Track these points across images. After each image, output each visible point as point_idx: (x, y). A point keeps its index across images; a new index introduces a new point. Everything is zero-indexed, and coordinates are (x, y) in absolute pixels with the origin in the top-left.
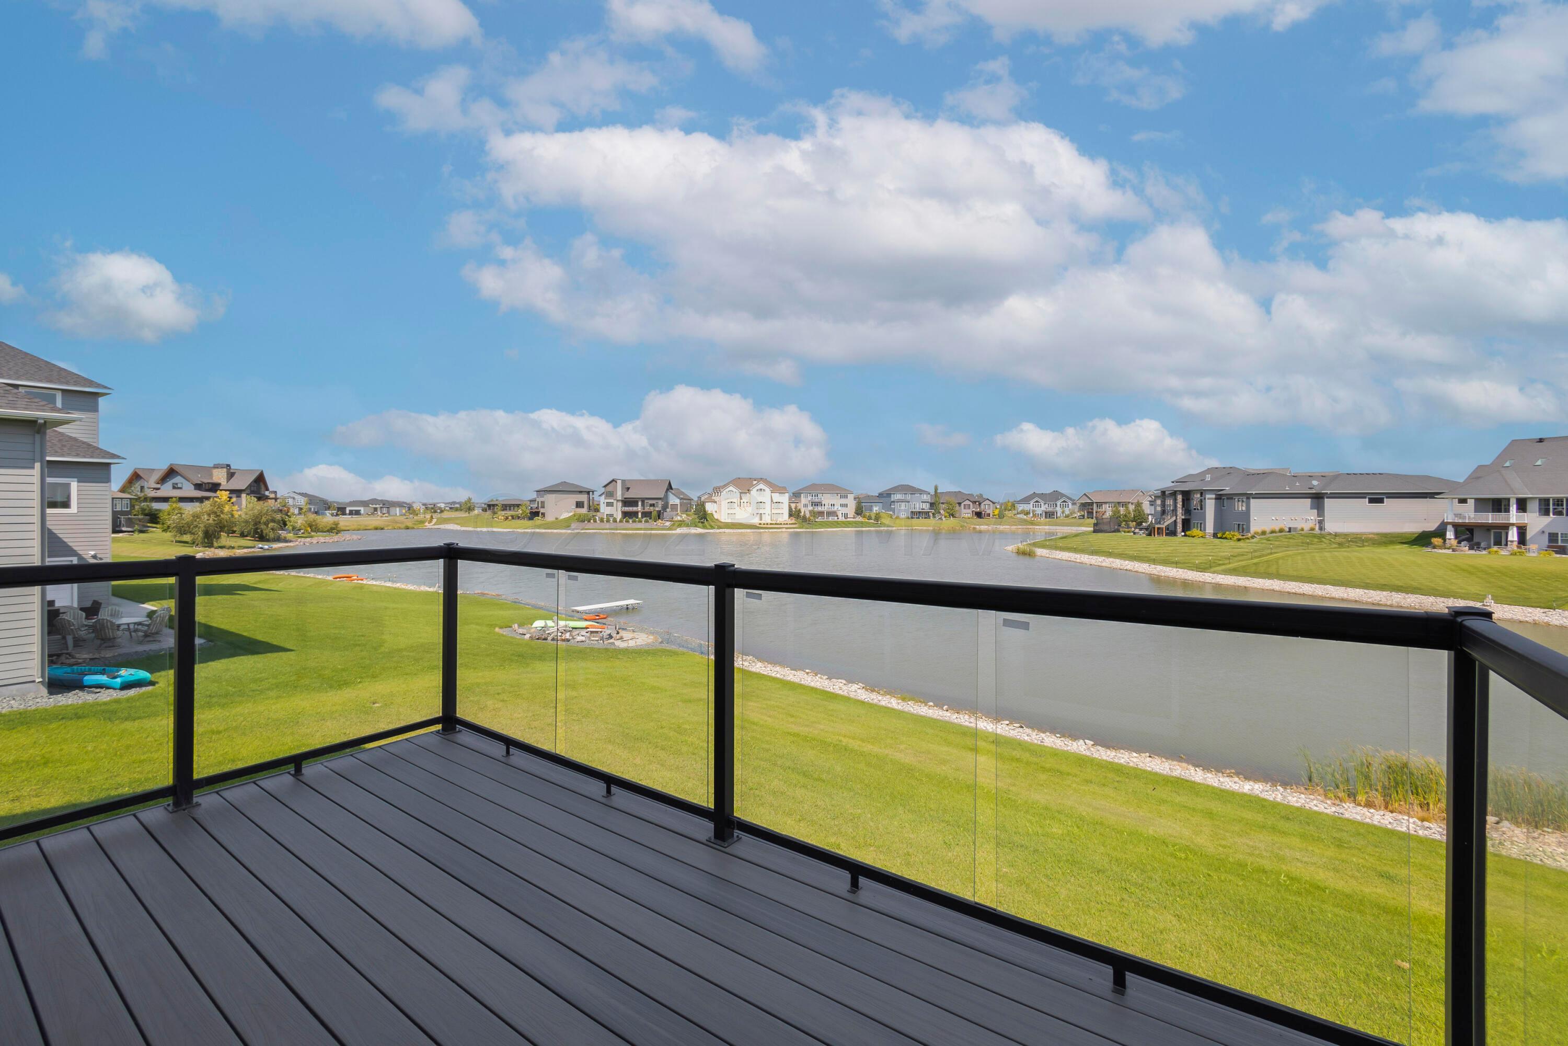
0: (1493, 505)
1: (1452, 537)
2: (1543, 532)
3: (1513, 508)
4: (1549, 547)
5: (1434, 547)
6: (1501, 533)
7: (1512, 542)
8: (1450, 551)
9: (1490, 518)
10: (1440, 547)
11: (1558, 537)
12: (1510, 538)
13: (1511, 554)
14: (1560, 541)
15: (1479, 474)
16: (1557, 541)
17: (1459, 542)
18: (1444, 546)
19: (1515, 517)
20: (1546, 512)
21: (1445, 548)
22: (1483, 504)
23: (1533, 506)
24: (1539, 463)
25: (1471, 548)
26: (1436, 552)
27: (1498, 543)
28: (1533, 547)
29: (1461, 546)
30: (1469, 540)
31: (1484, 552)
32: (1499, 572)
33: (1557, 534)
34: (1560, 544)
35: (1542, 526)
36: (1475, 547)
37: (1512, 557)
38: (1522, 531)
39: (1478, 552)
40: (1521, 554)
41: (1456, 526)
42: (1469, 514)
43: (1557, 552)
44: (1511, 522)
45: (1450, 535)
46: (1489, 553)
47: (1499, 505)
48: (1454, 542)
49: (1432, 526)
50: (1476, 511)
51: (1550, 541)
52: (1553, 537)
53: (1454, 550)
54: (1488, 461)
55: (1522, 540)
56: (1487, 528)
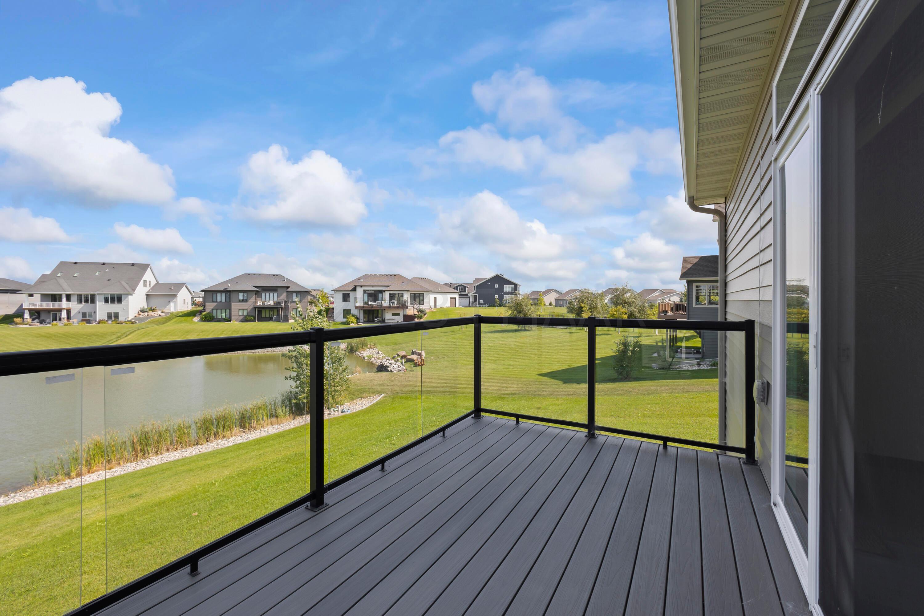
0: (52, 298)
1: (28, 317)
2: (79, 312)
3: (64, 299)
4: (82, 320)
5: (17, 324)
6: (56, 314)
7: (64, 318)
8: (28, 326)
9: (51, 305)
10: (21, 324)
11: (86, 314)
12: (62, 316)
13: (65, 325)
14: (87, 316)
15: (43, 279)
16: (86, 317)
17: (33, 320)
18: (23, 323)
19: (65, 304)
20: (81, 302)
21: (24, 324)
22: (45, 297)
23: (74, 299)
24: (75, 275)
25: (41, 323)
26: (18, 327)
27: (55, 319)
28: (75, 321)
29: (34, 323)
30: (38, 318)
31: (49, 325)
32: (64, 335)
33: (86, 313)
34: (87, 318)
35: (79, 309)
36: (43, 322)
37: (65, 326)
38: (69, 312)
39: (45, 325)
40: (70, 324)
41: (30, 310)
42: (37, 303)
43: (87, 323)
44: (63, 307)
45: (27, 315)
46: (53, 325)
47: (55, 298)
48: (30, 320)
49: (11, 311)
50: (41, 302)
51: (83, 317)
52: (84, 315)
53: (30, 325)
54: (48, 273)
55: (69, 317)
56: (48, 311)
